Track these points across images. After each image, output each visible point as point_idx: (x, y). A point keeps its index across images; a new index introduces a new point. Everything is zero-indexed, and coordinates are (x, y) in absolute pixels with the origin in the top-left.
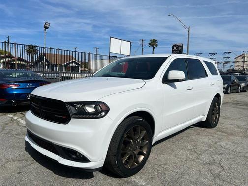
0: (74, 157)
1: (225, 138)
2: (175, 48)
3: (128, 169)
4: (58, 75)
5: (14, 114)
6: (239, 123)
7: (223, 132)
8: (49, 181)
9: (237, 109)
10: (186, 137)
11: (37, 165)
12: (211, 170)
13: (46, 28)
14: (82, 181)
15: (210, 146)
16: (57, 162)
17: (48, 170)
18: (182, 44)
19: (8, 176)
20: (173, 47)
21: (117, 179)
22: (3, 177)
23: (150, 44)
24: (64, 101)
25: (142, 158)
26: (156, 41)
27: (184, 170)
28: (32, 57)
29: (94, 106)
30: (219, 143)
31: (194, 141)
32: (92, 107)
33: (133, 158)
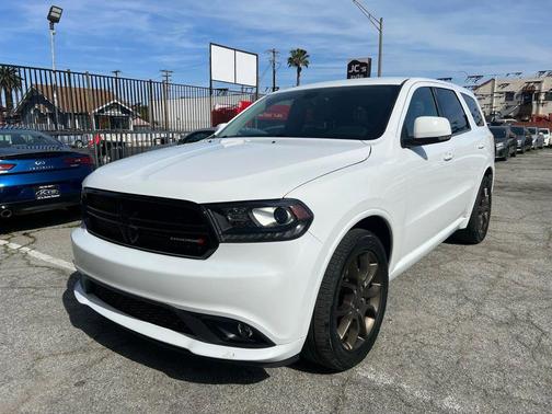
0: (232, 336)
1: (513, 263)
2: (354, 68)
3: (349, 351)
4: (79, 137)
5: (6, 236)
6: (525, 227)
7: (502, 251)
8: (165, 398)
9: (509, 199)
10: (432, 266)
11: (118, 360)
12: (517, 337)
13: (53, 20)
14: (247, 388)
15: (492, 284)
16: (187, 351)
17: (151, 370)
18: (370, 60)
19: (54, 393)
20: (350, 67)
21: (324, 376)
22: (42, 398)
23: (290, 60)
24: (198, 201)
25: (370, 322)
26: (304, 52)
27: (461, 340)
28: (9, 96)
29: (271, 210)
30: (506, 276)
31: (454, 275)
32: (268, 214)
33: (358, 324)
